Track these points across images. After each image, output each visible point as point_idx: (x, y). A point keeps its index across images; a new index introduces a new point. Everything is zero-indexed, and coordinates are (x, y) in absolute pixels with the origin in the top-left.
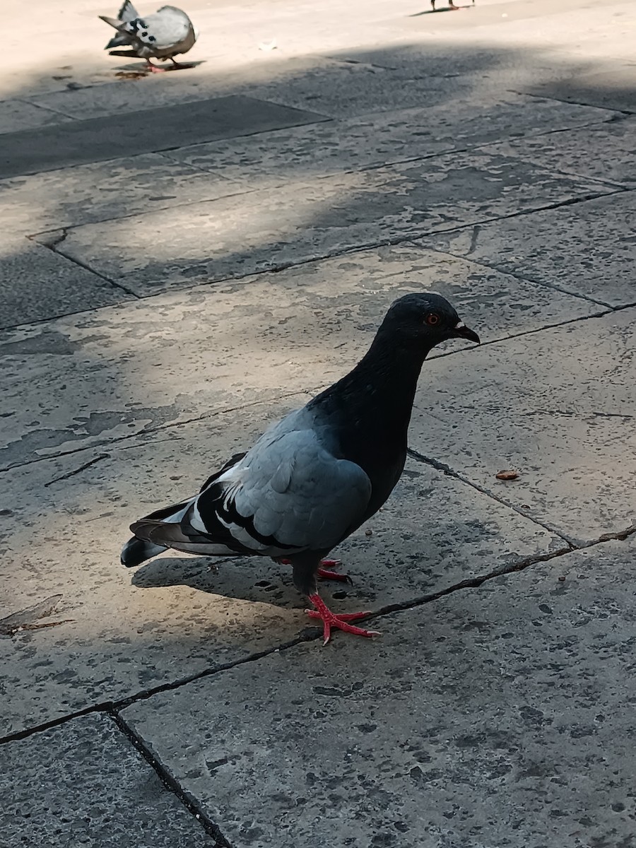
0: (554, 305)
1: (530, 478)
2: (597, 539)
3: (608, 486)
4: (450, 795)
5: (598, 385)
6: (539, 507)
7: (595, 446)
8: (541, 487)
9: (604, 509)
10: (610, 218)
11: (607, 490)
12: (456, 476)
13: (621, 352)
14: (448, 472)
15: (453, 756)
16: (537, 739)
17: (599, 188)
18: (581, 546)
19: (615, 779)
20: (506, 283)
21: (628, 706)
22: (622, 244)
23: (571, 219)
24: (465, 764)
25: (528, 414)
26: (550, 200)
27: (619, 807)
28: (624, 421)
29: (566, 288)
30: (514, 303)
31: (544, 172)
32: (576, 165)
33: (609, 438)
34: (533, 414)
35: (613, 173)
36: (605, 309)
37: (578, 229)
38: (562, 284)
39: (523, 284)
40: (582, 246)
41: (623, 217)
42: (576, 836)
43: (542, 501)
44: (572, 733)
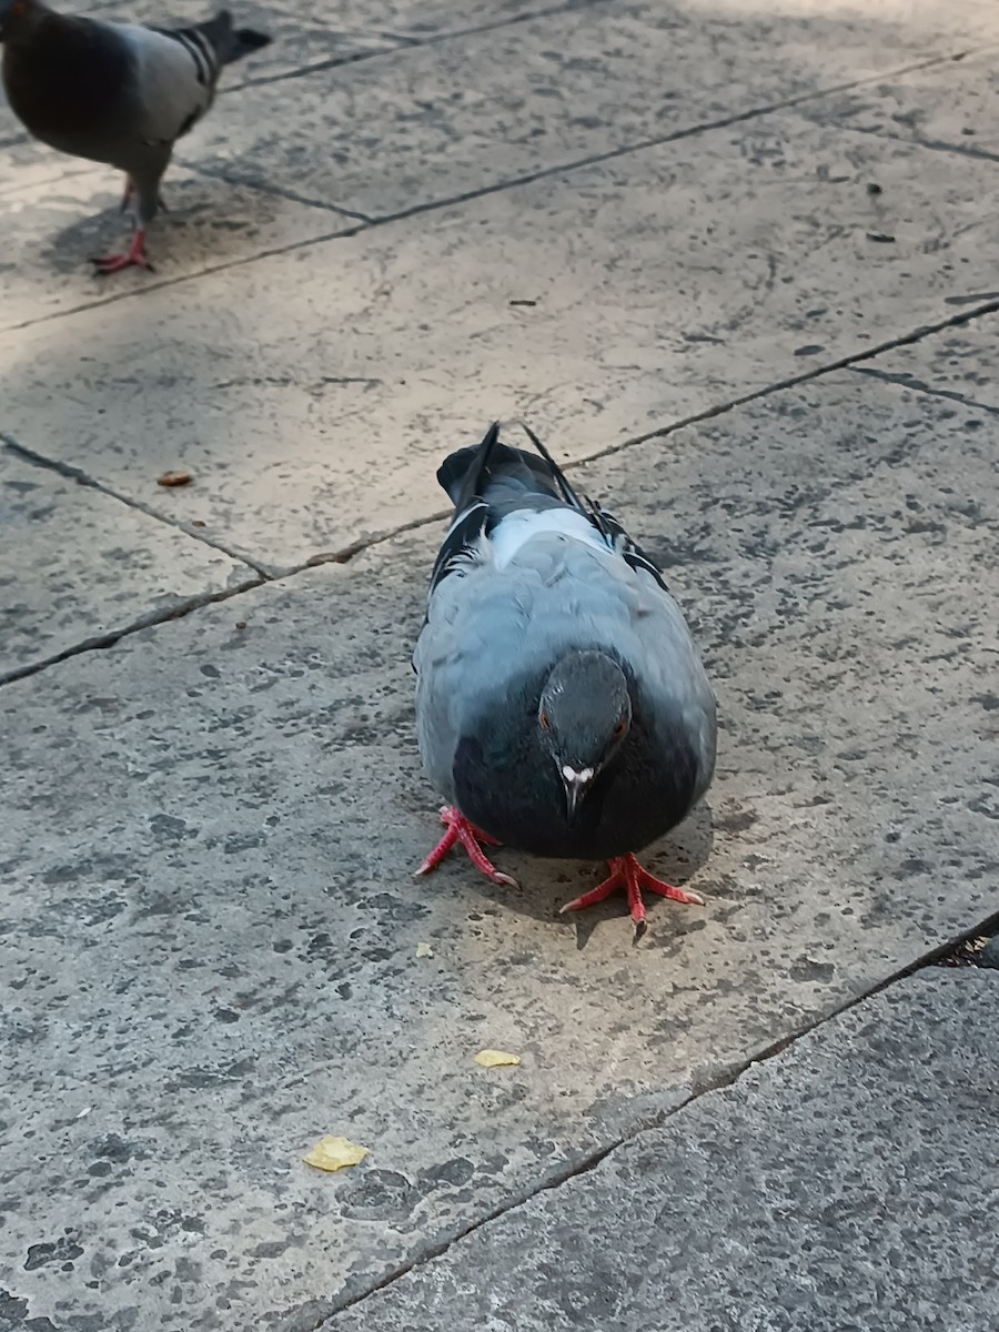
0: (282, 220)
1: (212, 482)
2: (303, 563)
3: (330, 485)
4: (24, 955)
5: (334, 337)
6: (221, 523)
7: (320, 426)
8: (227, 494)
9: (321, 520)
10: (385, 87)
11: (328, 491)
12: (95, 485)
13: (376, 286)
14: (83, 481)
15: (35, 898)
16: (172, 860)
17: (373, 43)
18: (278, 574)
19: (284, 906)
20: (210, 191)
21: (318, 800)
22: (399, 125)
23: (323, 90)
24: (54, 907)
25: (221, 386)
26: (294, 63)
27: (284, 946)
28: (368, 388)
29: (303, 193)
30: (218, 220)
31: (292, 21)
32: (343, 9)
33: (340, 414)
34: (228, 385)
35: (400, 20)
36: (358, 222)
37: (334, 105)
38: (299, 188)
39: (236, 191)
40: (337, 131)
41: (404, 85)
42: (213, 993)
43: (226, 515)
44: (227, 846)
